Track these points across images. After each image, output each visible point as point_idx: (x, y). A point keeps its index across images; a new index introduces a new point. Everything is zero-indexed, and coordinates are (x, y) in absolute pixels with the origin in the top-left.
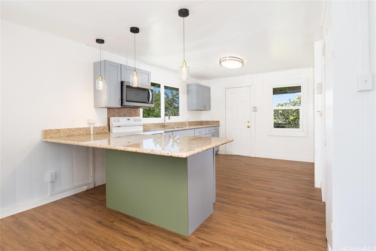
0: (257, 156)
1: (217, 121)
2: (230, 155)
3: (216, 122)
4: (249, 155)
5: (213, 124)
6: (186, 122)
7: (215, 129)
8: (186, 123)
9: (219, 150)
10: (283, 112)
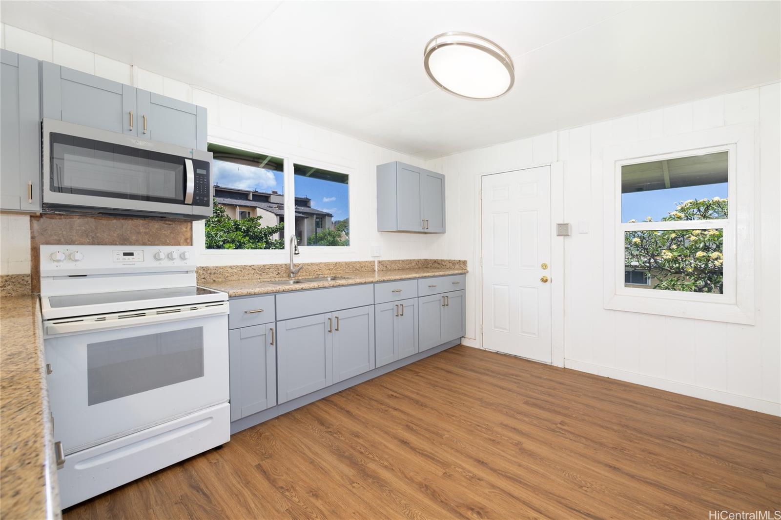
0: (570, 366)
1: (459, 261)
2: (494, 353)
3: (458, 263)
4: (545, 359)
5: (450, 268)
6: (374, 262)
7: (451, 283)
8: (374, 265)
9: (466, 336)
10: (642, 241)
